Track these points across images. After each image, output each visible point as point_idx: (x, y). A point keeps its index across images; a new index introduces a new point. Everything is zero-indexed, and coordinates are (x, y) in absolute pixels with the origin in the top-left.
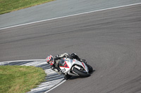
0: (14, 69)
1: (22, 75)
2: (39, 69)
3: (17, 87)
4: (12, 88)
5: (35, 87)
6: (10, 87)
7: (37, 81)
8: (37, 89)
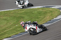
0: (47, 9)
1: (50, 12)
2: (58, 9)
3: (48, 17)
4: (46, 17)
5: (56, 17)
6: (45, 17)
7: (57, 15)
8: (56, 18)
